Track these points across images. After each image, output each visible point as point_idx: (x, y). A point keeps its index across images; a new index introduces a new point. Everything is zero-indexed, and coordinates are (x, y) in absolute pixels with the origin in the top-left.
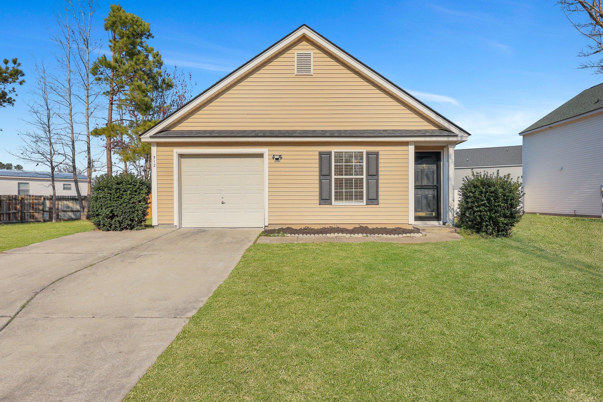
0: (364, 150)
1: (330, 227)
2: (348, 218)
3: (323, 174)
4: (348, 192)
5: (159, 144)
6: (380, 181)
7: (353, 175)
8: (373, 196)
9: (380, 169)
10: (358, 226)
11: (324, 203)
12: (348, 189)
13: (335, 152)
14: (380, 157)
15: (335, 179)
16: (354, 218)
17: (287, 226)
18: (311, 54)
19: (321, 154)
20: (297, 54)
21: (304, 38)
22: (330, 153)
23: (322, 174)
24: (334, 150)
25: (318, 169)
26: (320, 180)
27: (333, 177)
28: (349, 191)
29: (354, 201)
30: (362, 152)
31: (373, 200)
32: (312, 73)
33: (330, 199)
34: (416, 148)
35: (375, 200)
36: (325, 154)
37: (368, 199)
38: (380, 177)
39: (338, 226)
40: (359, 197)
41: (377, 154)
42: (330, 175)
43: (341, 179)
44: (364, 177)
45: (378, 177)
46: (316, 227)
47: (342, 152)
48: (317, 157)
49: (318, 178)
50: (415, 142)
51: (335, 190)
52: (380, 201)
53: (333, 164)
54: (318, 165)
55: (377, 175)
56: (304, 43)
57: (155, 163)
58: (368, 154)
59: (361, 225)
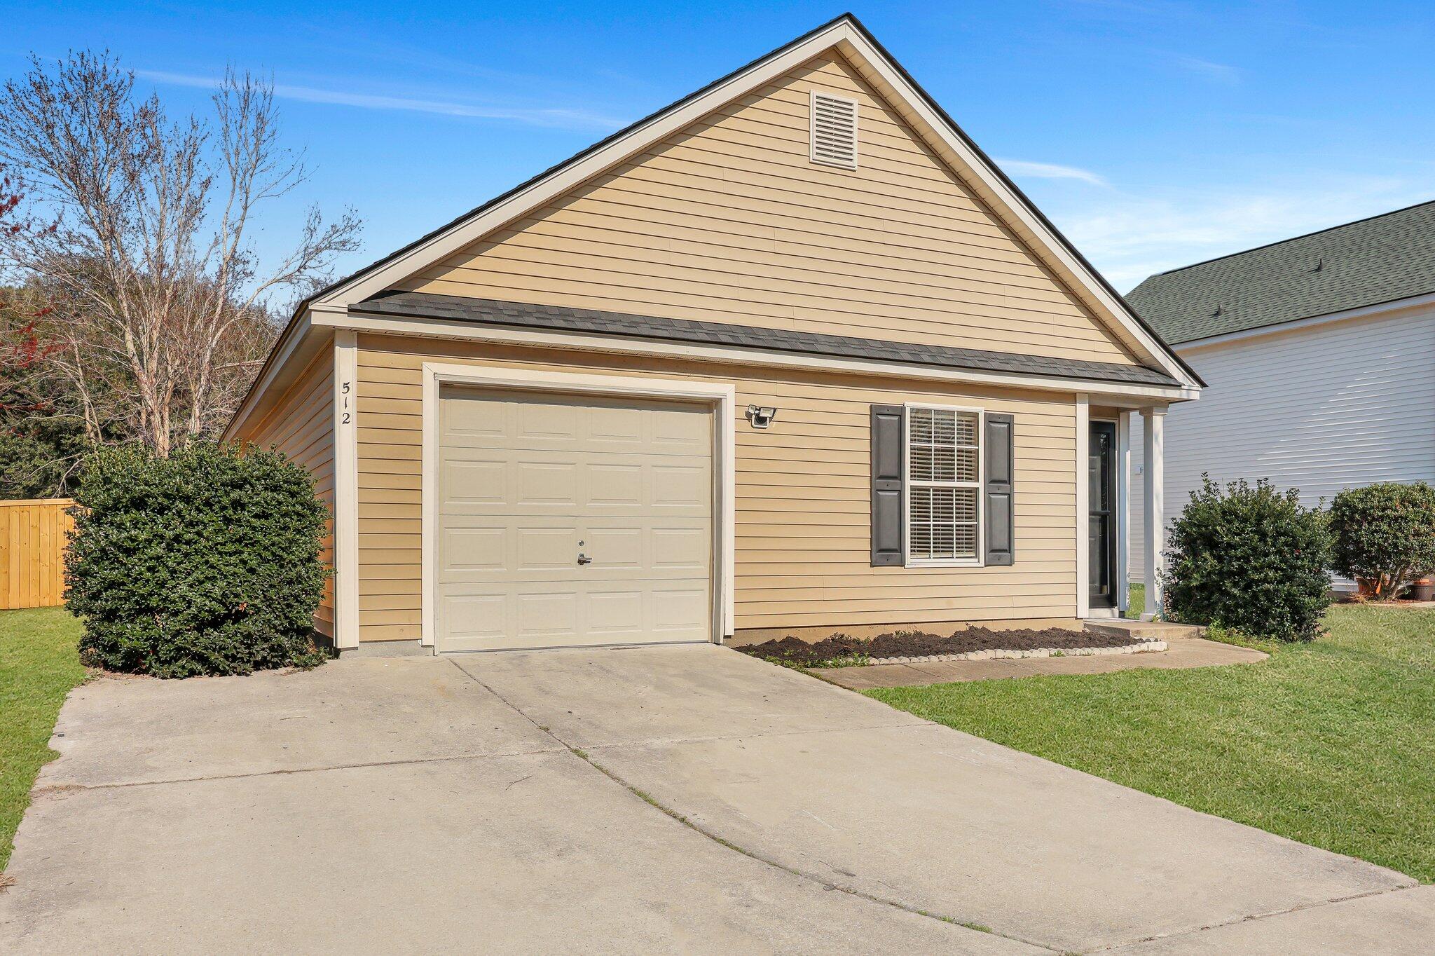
0: (980, 406)
1: (897, 633)
2: (942, 604)
3: (882, 472)
4: (940, 528)
5: (365, 340)
6: (1017, 499)
7: (954, 478)
8: (1001, 542)
9: (1017, 464)
10: (963, 627)
11: (886, 561)
12: (941, 519)
13: (912, 410)
14: (1017, 430)
15: (913, 488)
16: (958, 603)
17: (784, 635)
18: (851, 104)
19: (877, 412)
20: (817, 97)
21: (836, 54)
22: (899, 412)
23: (881, 474)
24: (912, 401)
25: (866, 458)
26: (875, 492)
27: (909, 483)
28: (943, 526)
29: (955, 555)
30: (976, 415)
31: (1001, 553)
32: (855, 163)
33: (900, 549)
34: (1094, 411)
35: (1004, 551)
36: (888, 413)
37: (992, 550)
38: (1017, 487)
39: (920, 628)
40: (969, 543)
41: (1009, 421)
42: (900, 476)
43: (924, 490)
44: (980, 485)
45: (1012, 489)
46: (863, 635)
47: (928, 411)
48: (866, 421)
49: (866, 483)
50: (1091, 396)
51: (911, 521)
52: (1018, 556)
53: (908, 444)
54: (866, 446)
55: (1009, 481)
56: (832, 67)
57: (352, 409)
58: (991, 419)
59: (971, 624)
